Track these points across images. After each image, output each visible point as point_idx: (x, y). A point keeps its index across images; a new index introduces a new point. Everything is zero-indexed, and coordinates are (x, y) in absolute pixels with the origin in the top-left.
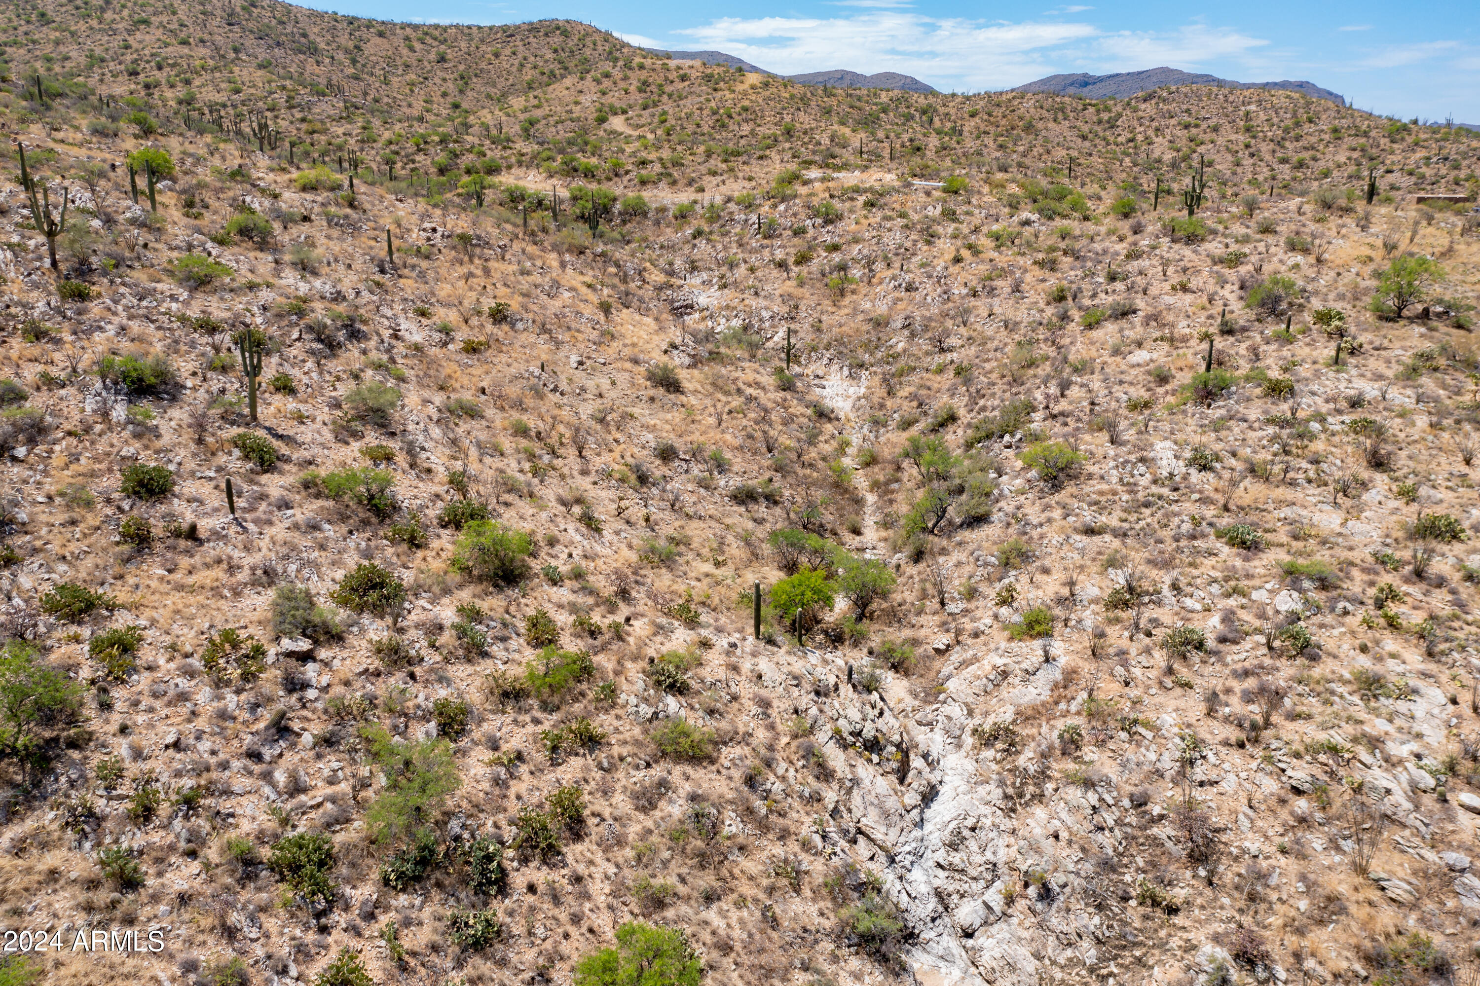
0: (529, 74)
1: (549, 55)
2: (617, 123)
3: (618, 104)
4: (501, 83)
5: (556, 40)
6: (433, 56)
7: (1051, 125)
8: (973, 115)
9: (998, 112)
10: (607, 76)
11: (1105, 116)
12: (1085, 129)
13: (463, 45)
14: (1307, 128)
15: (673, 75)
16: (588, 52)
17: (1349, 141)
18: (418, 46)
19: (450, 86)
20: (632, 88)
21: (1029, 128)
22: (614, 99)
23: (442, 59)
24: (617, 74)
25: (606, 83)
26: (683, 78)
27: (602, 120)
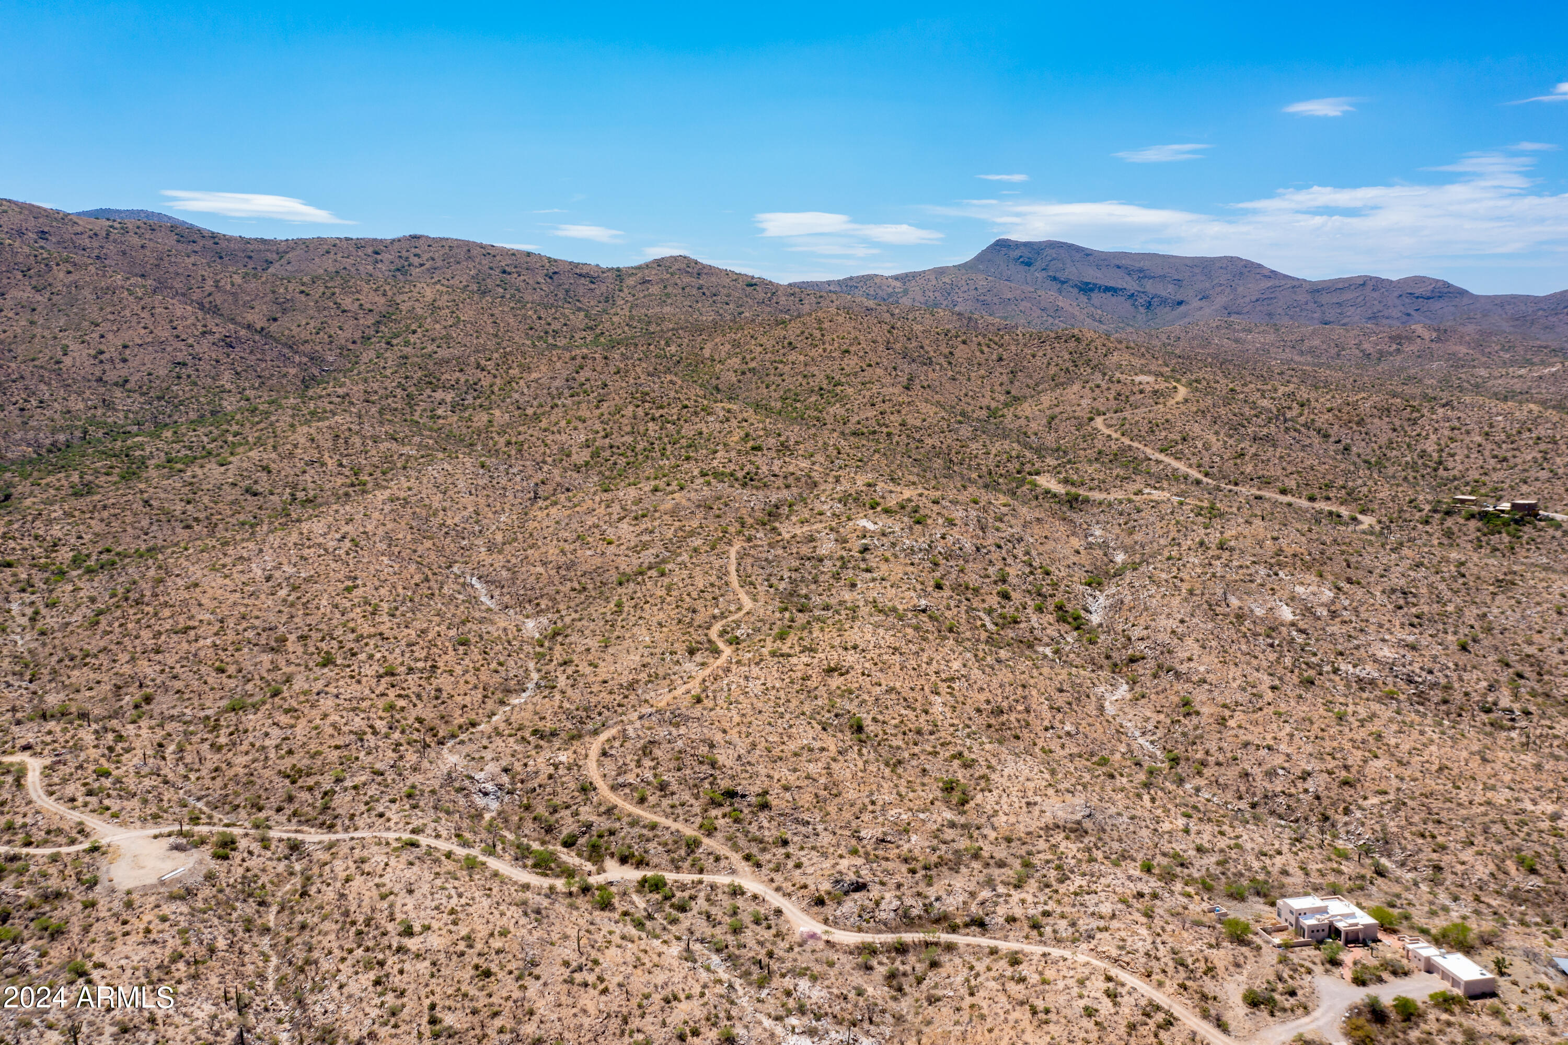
0: (1053, 370)
1: (1067, 357)
2: (1099, 422)
3: (1102, 409)
4: (1036, 376)
5: (1072, 344)
6: (995, 357)
7: (1376, 421)
8: (1329, 410)
9: (1346, 409)
10: (1098, 386)
11: (1415, 415)
12: (1397, 423)
13: (1013, 348)
14: (1526, 435)
15: (1136, 389)
16: (1091, 353)
17: (1543, 446)
18: (986, 349)
19: (1005, 378)
20: (1111, 397)
21: (1360, 423)
22: (1100, 405)
23: (1000, 359)
24: (1104, 385)
25: (1097, 391)
26: (1141, 392)
27: (1091, 419)
